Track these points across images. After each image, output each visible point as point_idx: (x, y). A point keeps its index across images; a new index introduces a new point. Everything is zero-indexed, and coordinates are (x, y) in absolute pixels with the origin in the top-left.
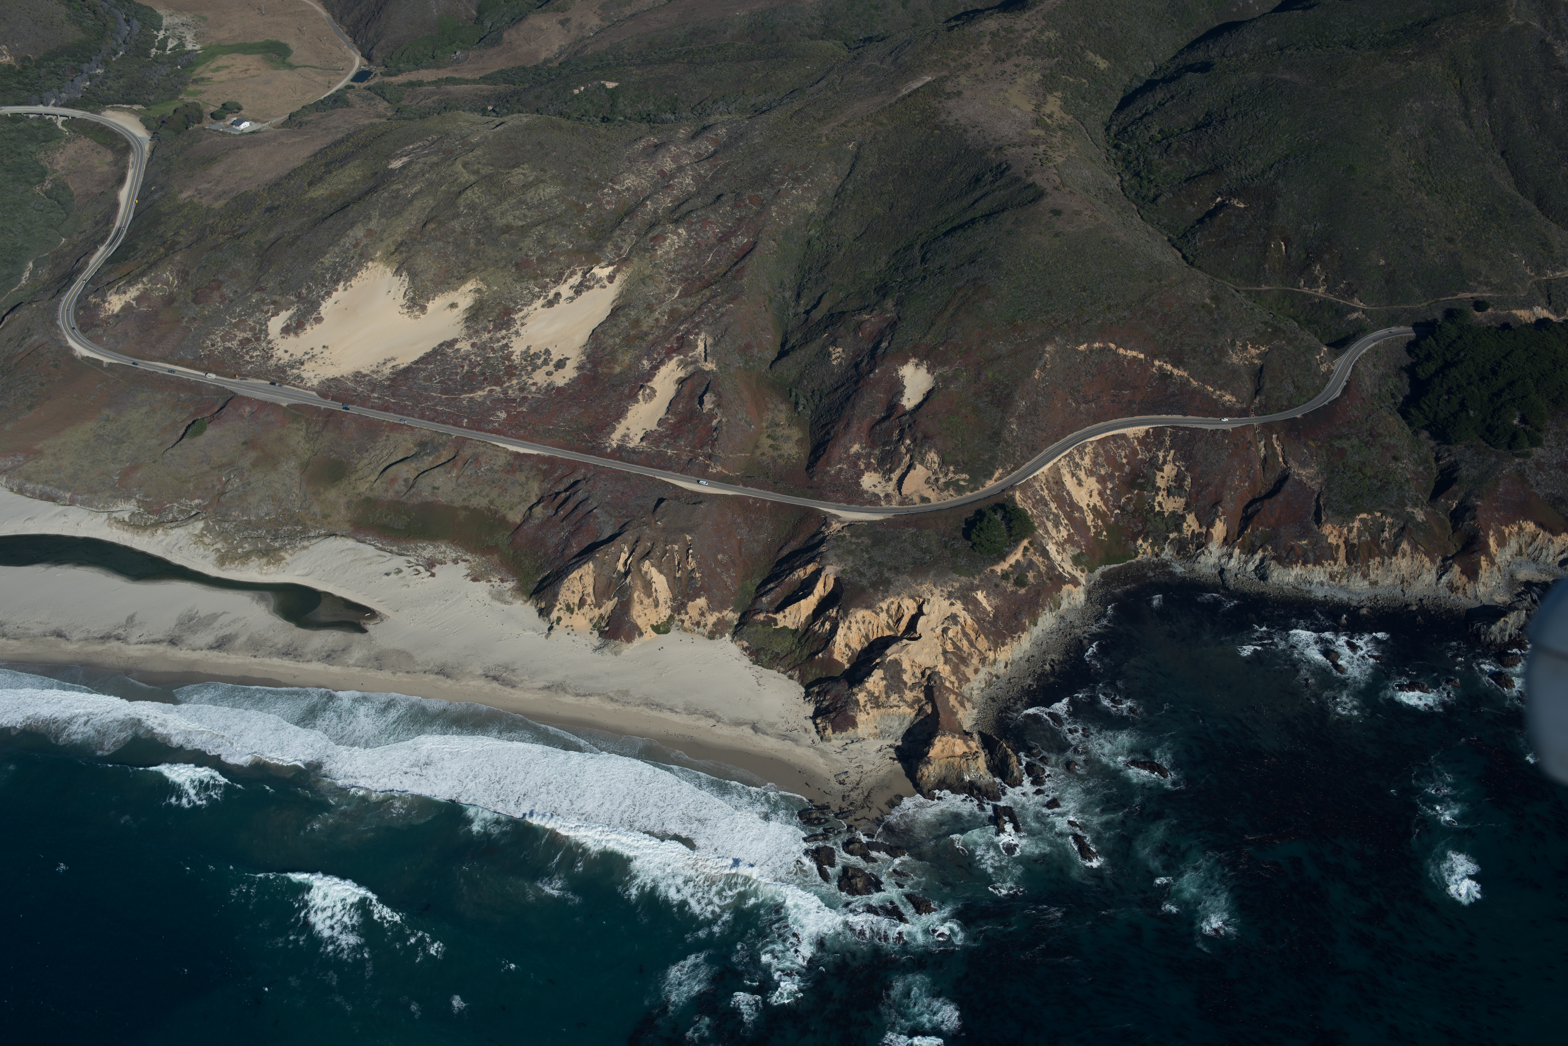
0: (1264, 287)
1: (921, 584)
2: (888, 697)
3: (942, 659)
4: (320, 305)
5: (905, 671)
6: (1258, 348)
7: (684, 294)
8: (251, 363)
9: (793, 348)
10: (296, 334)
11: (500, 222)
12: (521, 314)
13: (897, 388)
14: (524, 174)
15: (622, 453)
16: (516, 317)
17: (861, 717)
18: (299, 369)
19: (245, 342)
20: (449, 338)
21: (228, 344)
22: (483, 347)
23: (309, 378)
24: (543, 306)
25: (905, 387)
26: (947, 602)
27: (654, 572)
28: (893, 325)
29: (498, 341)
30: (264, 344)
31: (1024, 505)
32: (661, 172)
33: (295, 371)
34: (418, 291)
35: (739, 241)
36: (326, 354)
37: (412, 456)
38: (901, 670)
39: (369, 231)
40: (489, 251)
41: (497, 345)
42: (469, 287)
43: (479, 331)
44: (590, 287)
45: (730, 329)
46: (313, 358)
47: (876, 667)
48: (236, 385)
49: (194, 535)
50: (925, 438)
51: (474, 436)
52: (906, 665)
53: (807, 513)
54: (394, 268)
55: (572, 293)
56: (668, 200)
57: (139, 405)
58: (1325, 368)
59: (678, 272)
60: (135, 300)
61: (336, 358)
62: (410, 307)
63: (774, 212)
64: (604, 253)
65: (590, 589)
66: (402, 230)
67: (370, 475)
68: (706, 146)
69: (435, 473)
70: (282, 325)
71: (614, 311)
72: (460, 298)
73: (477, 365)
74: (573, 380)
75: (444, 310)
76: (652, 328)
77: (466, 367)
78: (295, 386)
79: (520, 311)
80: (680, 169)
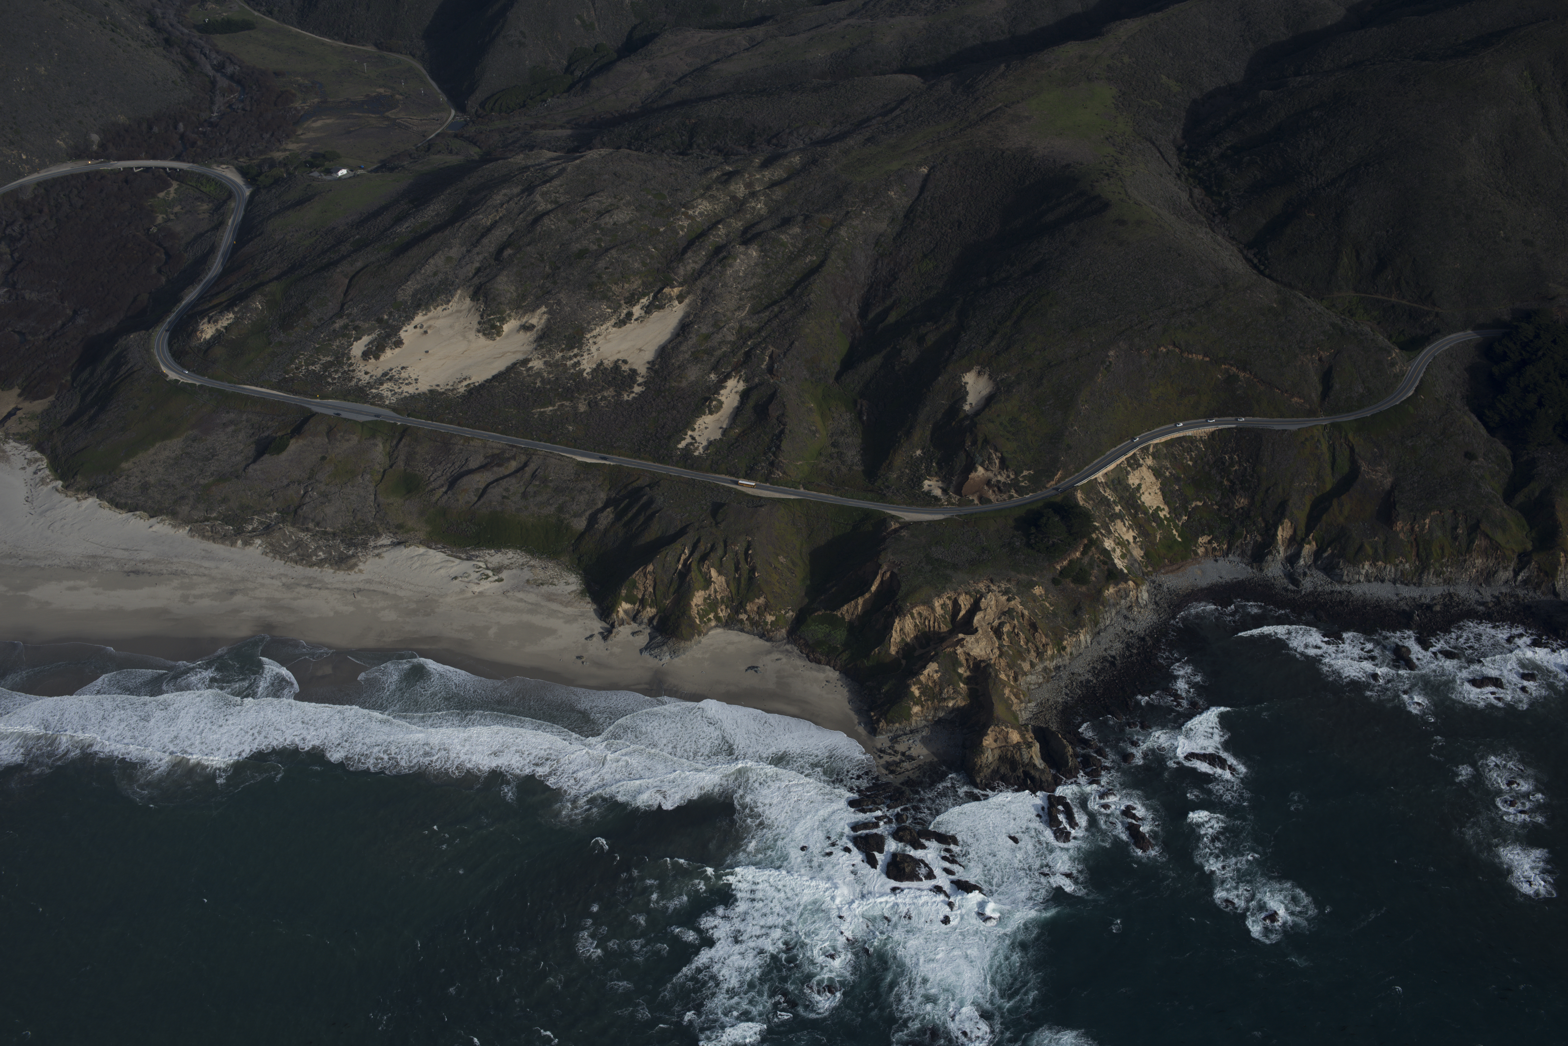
0: (1336, 294)
1: (979, 582)
2: (942, 689)
3: (997, 653)
4: (400, 329)
5: (960, 664)
6: (1328, 351)
7: (754, 312)
8: (333, 384)
9: (858, 360)
10: (377, 358)
11: (576, 247)
12: (593, 334)
13: (961, 394)
14: (598, 201)
15: (687, 458)
16: (588, 336)
17: (916, 709)
18: (378, 388)
19: (326, 367)
20: (520, 357)
21: (312, 368)
22: (556, 365)
23: (388, 397)
24: (614, 326)
25: (967, 393)
26: (1005, 598)
27: (714, 573)
28: (955, 336)
29: (570, 358)
30: (346, 367)
31: (1086, 505)
32: (734, 198)
33: (374, 391)
34: (494, 314)
35: (807, 260)
36: (404, 375)
37: (482, 468)
38: (956, 663)
39: (449, 259)
40: (563, 274)
41: (569, 363)
42: (544, 309)
43: (551, 350)
44: (661, 307)
45: (797, 343)
46: (390, 380)
47: (932, 659)
48: (318, 404)
49: (271, 545)
50: (986, 441)
51: (543, 447)
52: (962, 658)
53: (867, 514)
54: (471, 293)
55: (643, 312)
56: (740, 224)
57: (225, 425)
58: (1397, 369)
59: (746, 291)
60: (226, 328)
61: (414, 377)
62: (486, 329)
63: (843, 232)
64: (676, 274)
65: (651, 589)
66: (481, 257)
67: (442, 486)
68: (777, 172)
69: (504, 483)
70: (363, 349)
71: (683, 328)
72: (534, 321)
73: (549, 381)
74: (641, 395)
75: (518, 331)
76: (720, 343)
77: (538, 384)
78: (372, 404)
79: (592, 330)
80: (753, 194)
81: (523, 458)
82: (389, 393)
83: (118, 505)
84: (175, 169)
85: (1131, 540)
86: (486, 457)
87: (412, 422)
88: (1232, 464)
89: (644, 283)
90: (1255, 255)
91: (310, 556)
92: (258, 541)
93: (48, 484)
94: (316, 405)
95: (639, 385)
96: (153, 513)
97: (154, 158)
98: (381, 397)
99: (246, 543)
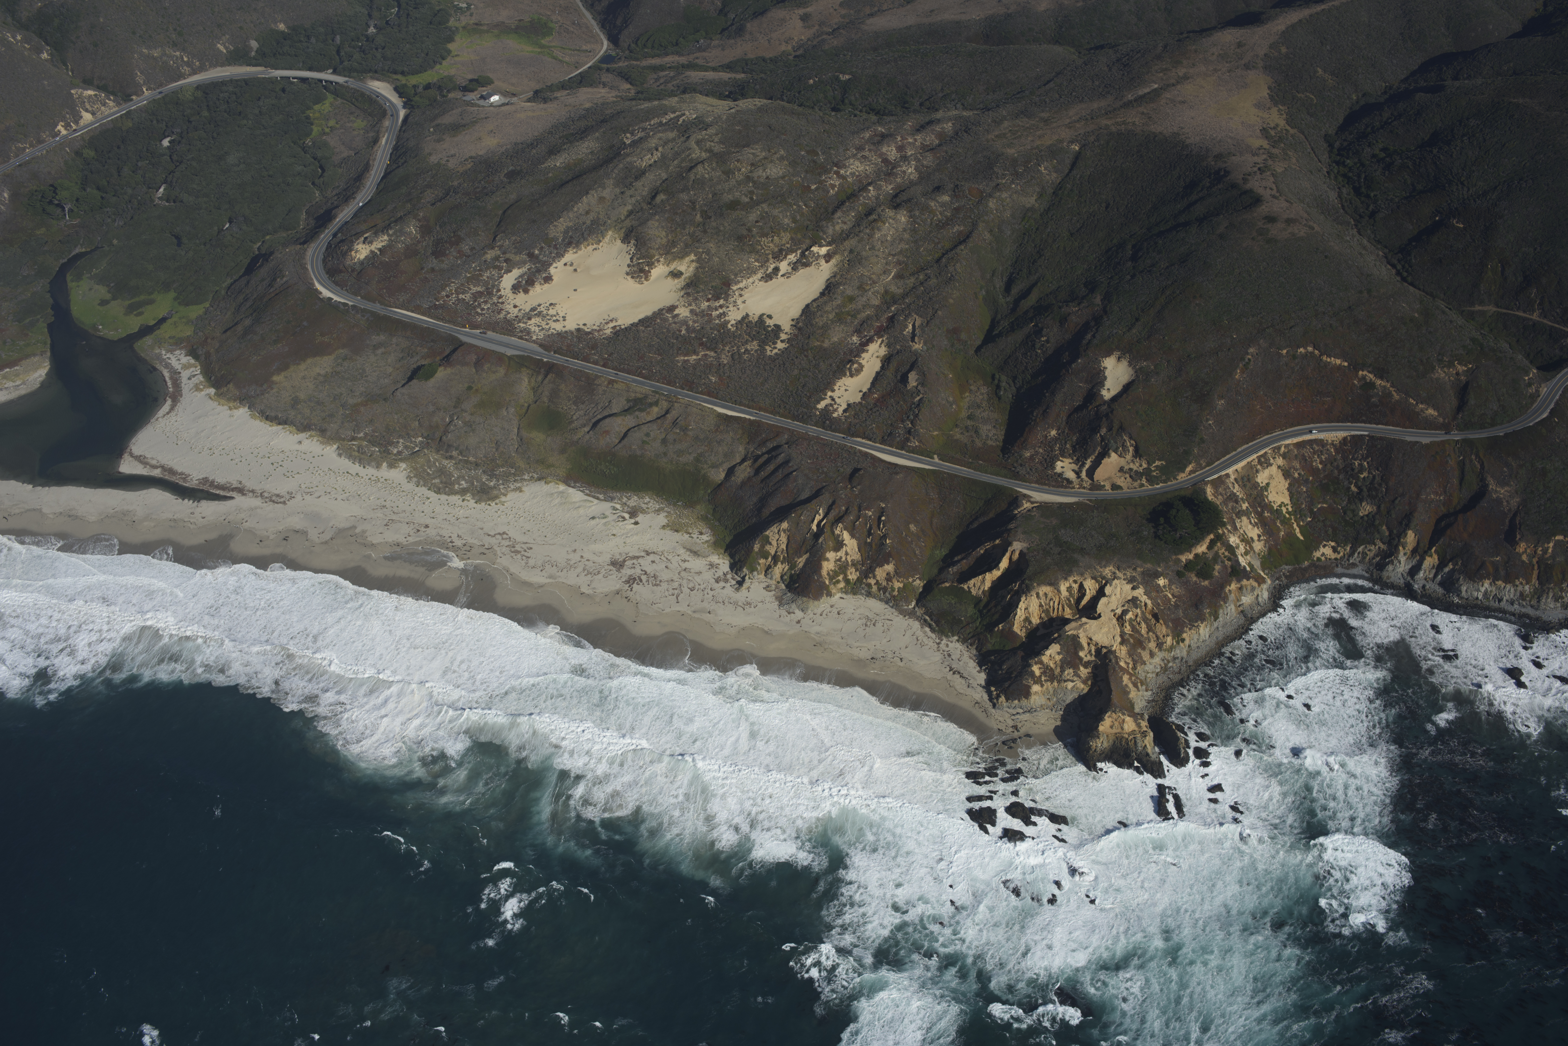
0: (1477, 308)
1: (1105, 567)
2: (1062, 671)
3: (1119, 639)
4: (551, 265)
5: (1082, 648)
6: (1466, 365)
7: (899, 276)
8: (481, 315)
9: (1000, 335)
10: (526, 291)
11: (728, 198)
12: (740, 286)
13: (1098, 378)
14: (753, 154)
15: (826, 419)
16: (735, 288)
17: (1036, 688)
18: (526, 323)
19: (476, 296)
20: (668, 304)
21: (461, 296)
22: (703, 314)
23: (535, 333)
24: (761, 279)
25: (1105, 378)
26: (1129, 586)
27: (846, 535)
28: (1097, 320)
29: (716, 309)
30: (495, 298)
31: (1215, 500)
32: (886, 161)
33: (522, 325)
34: (643, 258)
35: (955, 230)
36: (552, 312)
37: (626, 411)
38: (1078, 646)
39: (602, 199)
40: (714, 224)
41: (715, 313)
42: (692, 257)
43: (696, 299)
44: (807, 265)
45: (940, 313)
46: (539, 314)
47: (1054, 641)
48: (467, 334)
49: (415, 469)
50: (1122, 428)
51: (685, 397)
52: (1084, 641)
53: (999, 491)
54: (622, 235)
55: (790, 269)
56: (890, 187)
57: (375, 347)
58: (1532, 390)
59: (894, 255)
60: (380, 250)
61: (562, 314)
62: (635, 272)
63: (992, 204)
64: (825, 233)
65: (784, 546)
66: (633, 200)
67: (584, 426)
68: (931, 139)
69: (645, 429)
70: (513, 282)
71: (829, 289)
72: (682, 268)
73: (694, 330)
74: (784, 351)
75: (666, 277)
76: (864, 307)
77: (683, 332)
78: (521, 338)
79: (739, 282)
80: (905, 158)
81: (665, 405)
82: (537, 329)
83: (270, 418)
84: (331, 82)
85: (1256, 538)
86: (628, 401)
87: (558, 359)
88: (1361, 472)
89: (792, 239)
90: (1399, 261)
91: (453, 484)
92: (403, 465)
93: (201, 390)
94: (467, 335)
95: (782, 341)
96: (304, 427)
97: (310, 69)
98: (528, 332)
99: (391, 466)
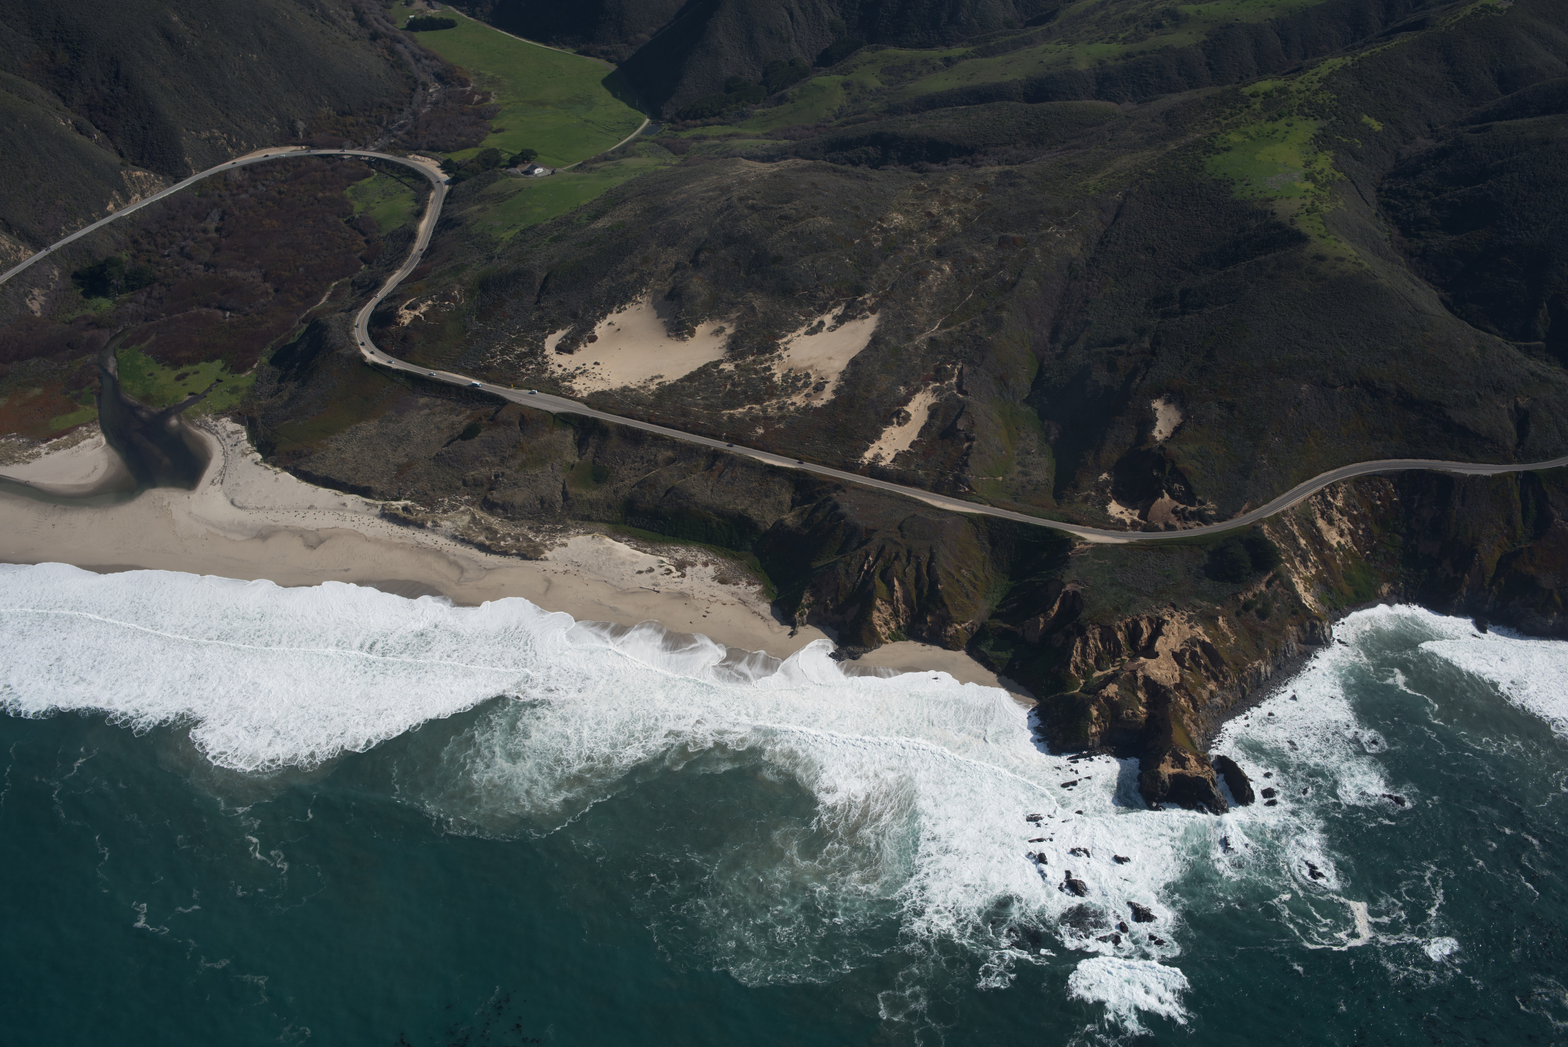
1: (1161, 607)
3: (1178, 679)
4: (595, 324)
5: (1139, 688)
7: (945, 325)
8: (527, 375)
10: (570, 352)
12: (785, 340)
13: (1148, 421)
16: (780, 342)
17: (1093, 729)
18: (570, 382)
19: (520, 357)
20: (712, 359)
21: (506, 357)
22: (747, 368)
23: (580, 391)
24: (806, 333)
25: (1156, 420)
26: (1188, 625)
27: (896, 582)
28: (1147, 363)
29: (761, 363)
30: (540, 359)
31: (1272, 538)
32: (929, 214)
34: (685, 317)
36: (597, 370)
38: (1136, 686)
40: (758, 279)
41: (760, 367)
42: (734, 315)
43: (742, 354)
44: (852, 318)
45: (987, 360)
46: (583, 374)
47: (1111, 681)
50: (1174, 468)
52: (1141, 681)
53: (1050, 533)
54: (666, 293)
55: (835, 323)
56: (934, 240)
57: (420, 409)
59: (939, 306)
60: (424, 314)
62: (674, 331)
63: (1037, 253)
64: (869, 285)
65: (833, 594)
66: (676, 258)
70: (557, 342)
71: (876, 340)
72: (724, 326)
73: (740, 384)
74: (830, 402)
75: (711, 335)
76: (910, 356)
77: (729, 386)
78: (565, 396)
79: (784, 336)
80: (948, 212)
84: (376, 159)
85: (1315, 576)
87: (601, 415)
89: (837, 293)
91: (498, 541)
93: (248, 456)
94: (510, 394)
95: (829, 392)
99: (436, 525)
